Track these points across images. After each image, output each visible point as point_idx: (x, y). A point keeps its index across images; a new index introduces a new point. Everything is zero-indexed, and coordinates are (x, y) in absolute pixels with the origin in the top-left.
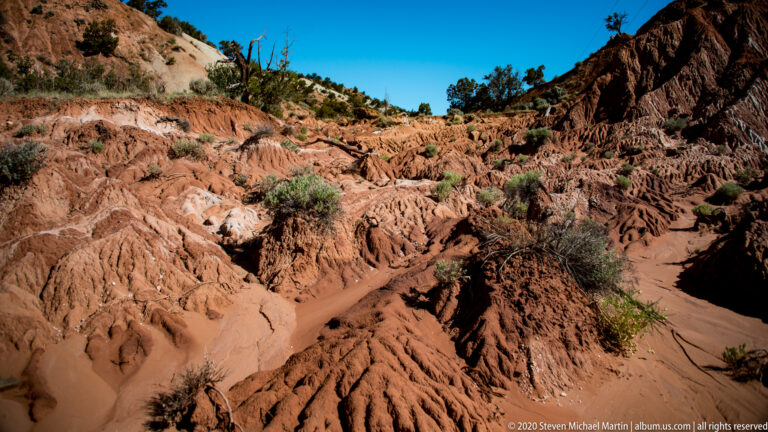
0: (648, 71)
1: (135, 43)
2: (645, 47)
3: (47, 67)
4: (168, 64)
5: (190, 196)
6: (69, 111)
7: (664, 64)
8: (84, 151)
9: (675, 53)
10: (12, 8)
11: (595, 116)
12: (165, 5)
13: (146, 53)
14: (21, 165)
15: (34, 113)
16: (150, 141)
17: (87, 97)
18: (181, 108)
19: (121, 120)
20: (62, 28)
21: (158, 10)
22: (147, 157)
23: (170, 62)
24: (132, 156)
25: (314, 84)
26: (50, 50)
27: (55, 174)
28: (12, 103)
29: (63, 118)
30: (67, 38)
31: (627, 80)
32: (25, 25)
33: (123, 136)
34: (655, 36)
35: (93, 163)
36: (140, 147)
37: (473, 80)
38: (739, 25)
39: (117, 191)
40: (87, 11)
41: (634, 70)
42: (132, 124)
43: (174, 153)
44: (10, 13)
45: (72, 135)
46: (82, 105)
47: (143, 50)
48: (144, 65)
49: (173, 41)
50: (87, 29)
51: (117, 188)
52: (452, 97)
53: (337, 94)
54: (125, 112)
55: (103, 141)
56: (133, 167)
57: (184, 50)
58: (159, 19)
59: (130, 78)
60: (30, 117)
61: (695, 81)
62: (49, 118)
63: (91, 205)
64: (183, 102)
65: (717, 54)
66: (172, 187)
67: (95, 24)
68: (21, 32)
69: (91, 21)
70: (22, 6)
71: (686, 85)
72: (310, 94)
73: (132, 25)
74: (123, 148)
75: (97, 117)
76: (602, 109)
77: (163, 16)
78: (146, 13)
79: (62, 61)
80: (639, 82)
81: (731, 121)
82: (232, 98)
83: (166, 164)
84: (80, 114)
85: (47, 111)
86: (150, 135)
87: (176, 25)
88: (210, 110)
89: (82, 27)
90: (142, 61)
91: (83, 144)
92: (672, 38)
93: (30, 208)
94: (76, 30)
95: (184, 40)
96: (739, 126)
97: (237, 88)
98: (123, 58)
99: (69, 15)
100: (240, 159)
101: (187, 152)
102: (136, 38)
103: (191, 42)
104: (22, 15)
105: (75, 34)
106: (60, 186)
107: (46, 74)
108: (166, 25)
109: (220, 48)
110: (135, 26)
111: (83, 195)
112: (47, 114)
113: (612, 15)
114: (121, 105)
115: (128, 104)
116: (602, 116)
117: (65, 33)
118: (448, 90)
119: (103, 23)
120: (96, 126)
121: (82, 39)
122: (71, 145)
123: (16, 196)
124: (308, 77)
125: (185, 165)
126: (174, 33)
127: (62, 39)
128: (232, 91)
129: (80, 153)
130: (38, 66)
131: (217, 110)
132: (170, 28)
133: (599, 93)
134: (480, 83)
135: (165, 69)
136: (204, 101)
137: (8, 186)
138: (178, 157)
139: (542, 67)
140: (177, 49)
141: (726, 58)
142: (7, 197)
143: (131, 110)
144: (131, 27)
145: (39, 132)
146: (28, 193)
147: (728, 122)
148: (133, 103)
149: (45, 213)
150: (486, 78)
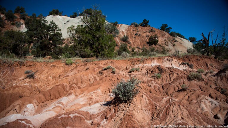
1: (163, 41)
3: (139, 50)
5: (203, 100)
6: (147, 62)
8: (154, 78)
10: (130, 35)
12: (171, 29)
13: (167, 44)
14: (128, 93)
15: (135, 63)
16: (179, 73)
17: (153, 57)
18: (187, 59)
19: (166, 65)
20: (143, 39)
21: (169, 30)
22: (179, 80)
23: (174, 45)
24: (172, 80)
26: (140, 45)
27: (144, 96)
28: (129, 60)
29: (145, 65)
30: (144, 41)
32: (133, 39)
33: (168, 71)
35: (157, 83)
36: (175, 76)
39: (177, 107)
40: (149, 33)
42: (170, 66)
43: (190, 78)
44: (129, 36)
45: (149, 71)
46: (151, 60)
47: (165, 42)
48: (166, 47)
49: (174, 39)
50: (149, 38)
51: (177, 105)
54: (167, 62)
55: (161, 73)
56: (173, 85)
57: (178, 41)
58: (170, 33)
59: (163, 51)
60: (134, 65)
62: (140, 65)
63: (163, 115)
64: (187, 57)
66: (193, 95)
67: (152, 36)
68: (132, 41)
69: (150, 35)
70: (133, 34)
73: (162, 35)
74: (168, 76)
75: (158, 64)
77: (171, 32)
78: (166, 32)
79: (143, 48)
82: (203, 54)
83: (187, 83)
84: (151, 63)
85: (140, 62)
86: (179, 70)
87: (175, 34)
88: (197, 59)
89: (148, 38)
91: (153, 75)
93: (131, 117)
94: (147, 38)
95: (178, 38)
97: (205, 50)
98: (160, 45)
99: (144, 35)
100: (217, 80)
101: (195, 78)
102: (163, 39)
103: (180, 39)
104: (132, 36)
105: (146, 40)
106: (147, 103)
107: (139, 52)
108: (172, 34)
109: (189, 40)
110: (163, 36)
111: (158, 108)
112: (140, 63)
114: (166, 59)
115: (168, 58)
117: (143, 40)
119: (154, 36)
120: (158, 67)
121: (148, 41)
122: (148, 75)
123: (125, 109)
125: (195, 83)
126: (174, 36)
127: (143, 41)
128: (203, 52)
129: (152, 79)
130: (137, 49)
131: (200, 59)
132: (173, 35)
135: (172, 47)
136: (195, 56)
137: (121, 103)
138: (192, 80)
140: (176, 41)
142: (121, 109)
143: (169, 61)
144: (162, 36)
145: (137, 71)
146: (131, 108)
148: (170, 58)
149: (139, 120)
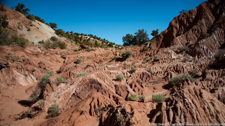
0: (182, 28)
1: (16, 23)
2: (181, 19)
4: (28, 31)
7: (188, 25)
9: (193, 21)
11: (160, 46)
12: (29, 10)
13: (20, 27)
21: (27, 12)
23: (29, 30)
25: (90, 38)
31: (173, 32)
34: (186, 15)
37: (131, 35)
38: (220, 8)
41: (176, 28)
47: (19, 26)
49: (31, 23)
52: (124, 41)
53: (98, 41)
57: (35, 26)
58: (27, 15)
61: (198, 31)
65: (209, 20)
71: (194, 33)
72: (89, 41)
76: (163, 43)
78: (22, 13)
80: (178, 33)
81: (200, 46)
87: (33, 17)
90: (18, 30)
92: (192, 15)
95: (36, 23)
96: (204, 49)
98: (11, 28)
102: (17, 21)
103: (38, 23)
108: (29, 17)
109: (50, 25)
110: (17, 18)
113: (182, 10)
116: (163, 46)
118: (123, 38)
124: (89, 35)
126: (32, 20)
132: (30, 18)
133: (163, 37)
134: (134, 36)
135: (27, 32)
139: (158, 30)
140: (31, 25)
141: (212, 22)
144: (15, 18)
147: (199, 47)
150: (135, 34)
